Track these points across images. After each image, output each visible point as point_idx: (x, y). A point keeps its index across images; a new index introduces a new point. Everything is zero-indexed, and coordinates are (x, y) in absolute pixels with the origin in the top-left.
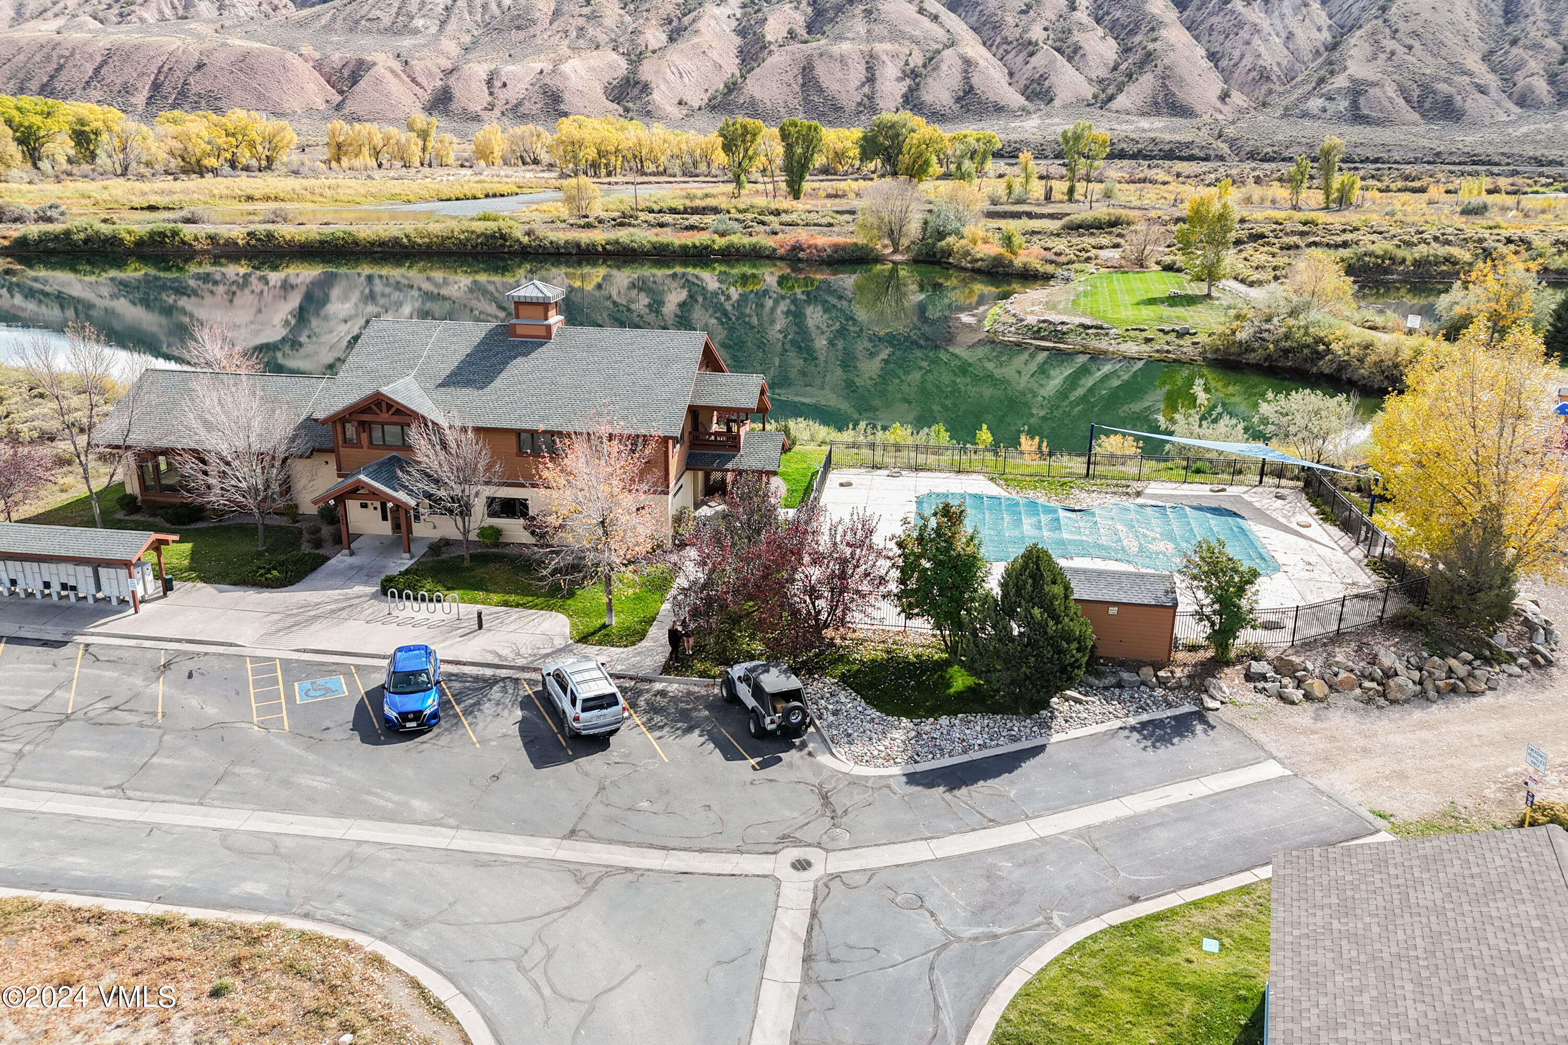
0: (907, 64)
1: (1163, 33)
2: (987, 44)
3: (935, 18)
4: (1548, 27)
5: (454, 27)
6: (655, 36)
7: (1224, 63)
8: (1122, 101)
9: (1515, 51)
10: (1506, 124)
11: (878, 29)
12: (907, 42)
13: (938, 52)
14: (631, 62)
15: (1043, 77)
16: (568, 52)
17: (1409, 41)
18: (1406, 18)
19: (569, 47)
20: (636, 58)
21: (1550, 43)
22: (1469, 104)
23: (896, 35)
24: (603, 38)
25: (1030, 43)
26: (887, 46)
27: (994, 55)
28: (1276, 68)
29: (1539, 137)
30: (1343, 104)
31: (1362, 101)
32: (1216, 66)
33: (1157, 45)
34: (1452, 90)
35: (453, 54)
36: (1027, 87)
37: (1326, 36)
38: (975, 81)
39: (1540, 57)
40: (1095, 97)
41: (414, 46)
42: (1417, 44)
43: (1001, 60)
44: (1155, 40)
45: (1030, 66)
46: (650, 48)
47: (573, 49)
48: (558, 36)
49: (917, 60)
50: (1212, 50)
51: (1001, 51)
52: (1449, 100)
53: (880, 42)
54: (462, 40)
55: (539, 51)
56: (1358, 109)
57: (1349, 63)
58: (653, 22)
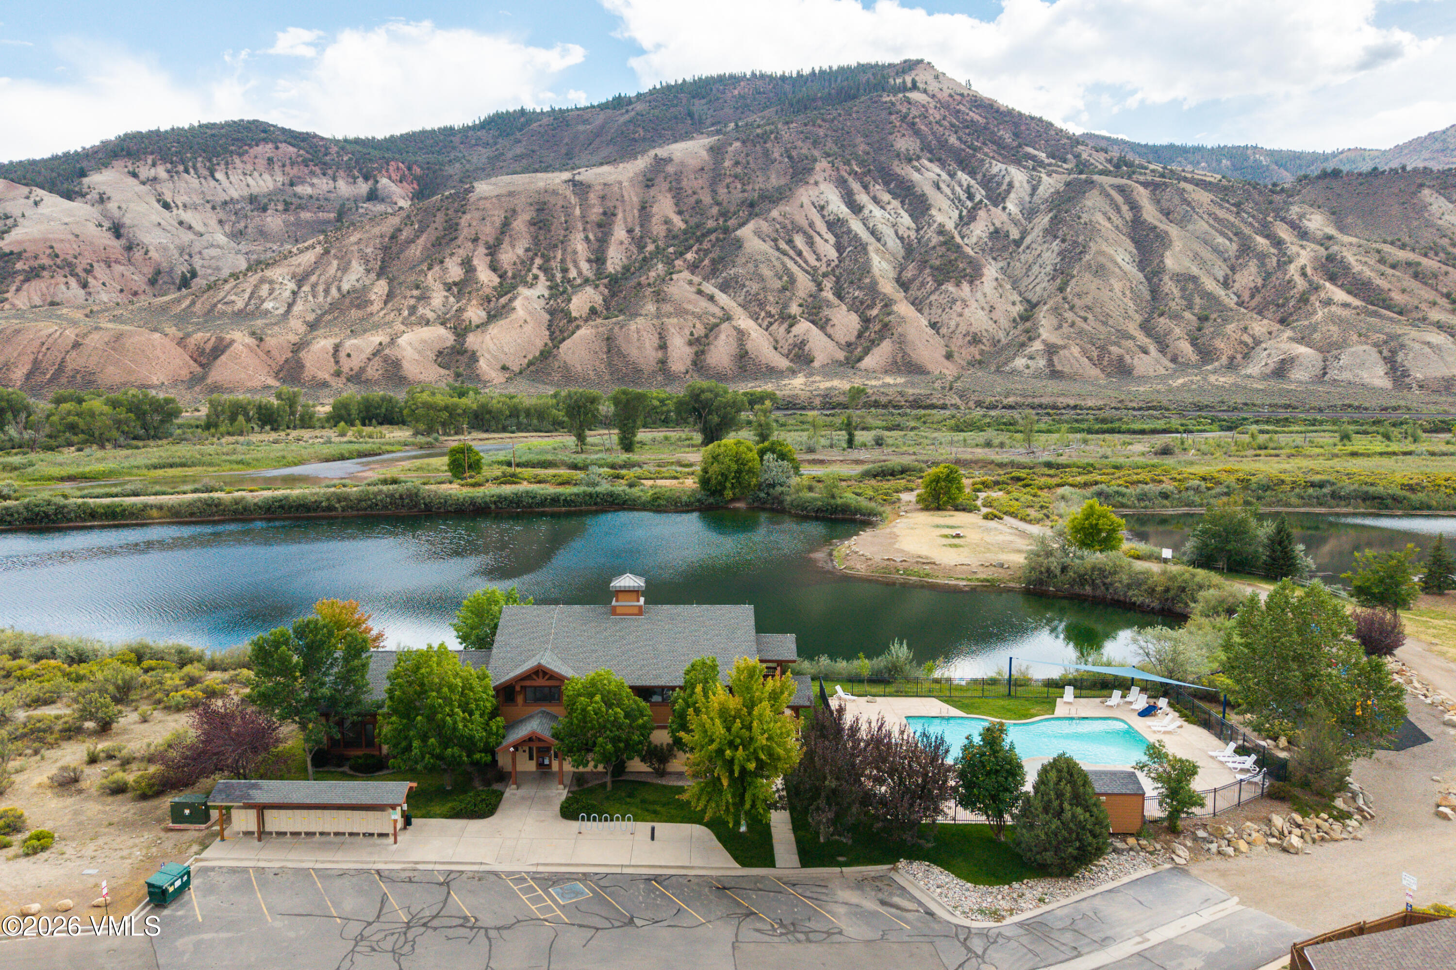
0: (692, 334)
1: (895, 308)
2: (755, 318)
3: (711, 298)
4: (1185, 303)
5: (301, 308)
6: (475, 314)
7: (943, 331)
8: (868, 362)
9: (1162, 319)
10: (1166, 377)
11: (667, 308)
12: (690, 317)
13: (717, 325)
14: (458, 335)
15: (803, 343)
16: (403, 328)
17: (1082, 314)
18: (1079, 296)
19: (403, 323)
20: (461, 331)
21: (1187, 315)
22: (1136, 361)
23: (681, 312)
24: (431, 315)
25: (790, 317)
26: (675, 320)
27: (760, 326)
28: (984, 334)
29: (1194, 387)
30: (1042, 363)
31: (1055, 359)
32: (938, 333)
33: (891, 318)
34: (1122, 351)
35: (300, 331)
36: (790, 351)
37: (1019, 308)
38: (749, 346)
39: (1183, 325)
40: (847, 358)
41: (267, 325)
42: (1090, 316)
43: (767, 330)
44: (889, 314)
45: (792, 335)
46: (473, 324)
47: (406, 325)
48: (392, 315)
49: (700, 331)
50: (933, 320)
51: (766, 323)
52: (1121, 359)
53: (669, 317)
54: (307, 319)
55: (376, 327)
56: (1053, 366)
57: (1041, 330)
58: (474, 302)
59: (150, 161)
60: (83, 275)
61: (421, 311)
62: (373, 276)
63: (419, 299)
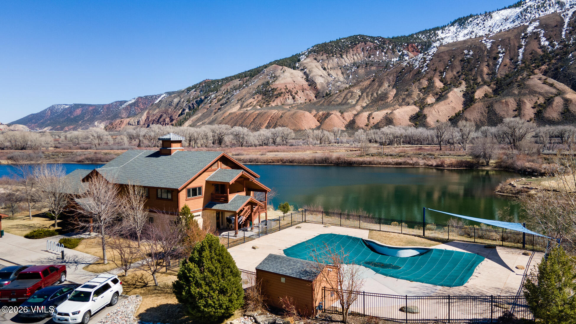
0: (536, 103)
3: (551, 85)
5: (361, 102)
6: (430, 100)
11: (525, 91)
12: (537, 95)
13: (552, 97)
14: (420, 109)
20: (422, 107)
23: (532, 93)
24: (411, 101)
26: (528, 97)
35: (359, 110)
41: (347, 108)
46: (428, 104)
47: (399, 106)
48: (395, 102)
49: (542, 101)
53: (525, 95)
54: (363, 105)
55: (387, 107)
58: (431, 95)
59: (321, 54)
60: (294, 94)
61: (407, 100)
62: (391, 87)
63: (407, 95)
